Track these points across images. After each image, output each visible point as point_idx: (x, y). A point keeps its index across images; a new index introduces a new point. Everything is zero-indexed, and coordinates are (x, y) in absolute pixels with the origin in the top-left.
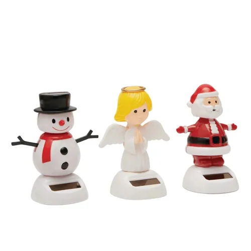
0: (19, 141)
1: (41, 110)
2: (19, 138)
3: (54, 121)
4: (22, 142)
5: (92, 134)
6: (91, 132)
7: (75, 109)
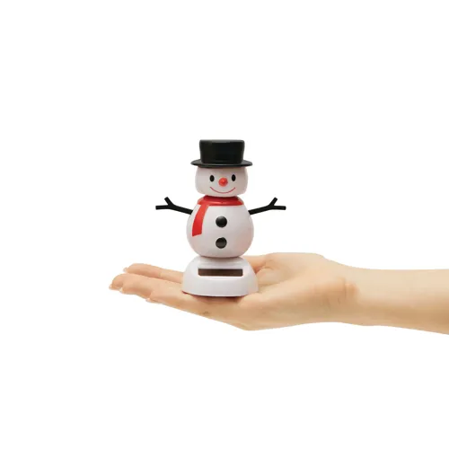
0: (166, 204)
1: (200, 162)
2: (167, 199)
3: (212, 179)
4: (170, 205)
5: (276, 204)
6: (275, 200)
7: (249, 164)
